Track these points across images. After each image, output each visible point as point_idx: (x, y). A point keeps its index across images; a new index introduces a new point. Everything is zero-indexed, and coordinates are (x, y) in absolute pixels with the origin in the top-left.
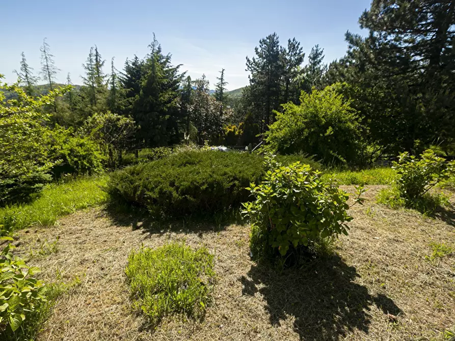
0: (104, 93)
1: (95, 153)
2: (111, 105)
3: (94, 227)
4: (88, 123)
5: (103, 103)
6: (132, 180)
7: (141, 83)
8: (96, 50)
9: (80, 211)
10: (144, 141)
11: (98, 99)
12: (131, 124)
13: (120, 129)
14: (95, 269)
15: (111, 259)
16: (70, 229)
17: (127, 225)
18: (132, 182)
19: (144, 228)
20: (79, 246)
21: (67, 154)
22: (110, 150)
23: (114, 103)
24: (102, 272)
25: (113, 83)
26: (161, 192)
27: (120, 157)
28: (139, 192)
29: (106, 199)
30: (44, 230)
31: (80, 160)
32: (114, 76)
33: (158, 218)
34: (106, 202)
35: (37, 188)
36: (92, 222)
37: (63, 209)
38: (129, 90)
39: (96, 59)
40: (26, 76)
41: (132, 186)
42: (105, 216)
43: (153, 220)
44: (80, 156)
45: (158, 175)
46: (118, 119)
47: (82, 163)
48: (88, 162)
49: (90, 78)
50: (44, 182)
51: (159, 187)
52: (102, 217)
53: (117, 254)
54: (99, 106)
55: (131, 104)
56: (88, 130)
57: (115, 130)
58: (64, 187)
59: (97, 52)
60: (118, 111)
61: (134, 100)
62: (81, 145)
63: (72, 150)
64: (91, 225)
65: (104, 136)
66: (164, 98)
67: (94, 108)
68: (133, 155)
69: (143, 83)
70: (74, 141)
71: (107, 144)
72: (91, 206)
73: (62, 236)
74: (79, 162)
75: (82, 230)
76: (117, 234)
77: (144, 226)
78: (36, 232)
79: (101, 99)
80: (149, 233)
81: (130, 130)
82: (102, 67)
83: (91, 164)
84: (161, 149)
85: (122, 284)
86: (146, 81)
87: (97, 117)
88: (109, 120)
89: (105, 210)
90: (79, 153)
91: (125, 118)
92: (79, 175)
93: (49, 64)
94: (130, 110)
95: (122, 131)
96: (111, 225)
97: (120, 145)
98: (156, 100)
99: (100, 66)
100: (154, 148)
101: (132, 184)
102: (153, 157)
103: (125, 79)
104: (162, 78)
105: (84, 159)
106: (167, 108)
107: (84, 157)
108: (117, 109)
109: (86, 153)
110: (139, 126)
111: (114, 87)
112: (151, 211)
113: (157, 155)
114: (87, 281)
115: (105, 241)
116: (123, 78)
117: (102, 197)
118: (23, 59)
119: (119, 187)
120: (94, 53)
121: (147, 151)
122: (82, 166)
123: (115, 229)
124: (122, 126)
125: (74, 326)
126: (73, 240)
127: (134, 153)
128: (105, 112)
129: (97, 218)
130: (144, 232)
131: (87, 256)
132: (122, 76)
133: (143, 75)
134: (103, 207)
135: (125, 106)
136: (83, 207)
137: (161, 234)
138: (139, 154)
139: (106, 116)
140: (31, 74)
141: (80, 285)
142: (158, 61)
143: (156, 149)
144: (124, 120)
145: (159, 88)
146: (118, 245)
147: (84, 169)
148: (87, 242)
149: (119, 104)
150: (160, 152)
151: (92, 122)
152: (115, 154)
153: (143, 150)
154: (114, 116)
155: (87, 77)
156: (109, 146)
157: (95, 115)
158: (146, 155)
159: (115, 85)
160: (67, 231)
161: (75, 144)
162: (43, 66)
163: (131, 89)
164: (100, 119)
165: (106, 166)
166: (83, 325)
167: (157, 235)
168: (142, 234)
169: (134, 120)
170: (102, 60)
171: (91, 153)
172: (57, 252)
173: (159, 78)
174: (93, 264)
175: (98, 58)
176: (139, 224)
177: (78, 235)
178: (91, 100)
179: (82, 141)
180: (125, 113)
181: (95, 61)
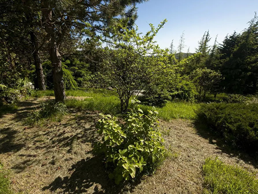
0: (205, 57)
1: (193, 90)
2: (208, 64)
3: (187, 131)
4: (192, 73)
5: (203, 63)
6: (216, 112)
7: (234, 49)
8: (208, 32)
9: (180, 119)
10: (224, 88)
11: (201, 60)
12: (218, 76)
13: (210, 78)
14: (185, 154)
15: (194, 153)
16: (175, 127)
17: (206, 138)
18: (216, 113)
19: (217, 145)
20: (178, 137)
21: (179, 88)
22: (200, 90)
23: (210, 62)
24: (188, 158)
25: (213, 51)
26: (239, 127)
27: (205, 95)
28: (220, 121)
29: (195, 117)
30: (164, 122)
31: (184, 92)
32: (214, 47)
33: (229, 143)
34: (195, 119)
35: (165, 101)
36: (186, 127)
37: (174, 115)
38: (223, 54)
39: (206, 38)
40: (171, 50)
41: (216, 116)
42: (193, 127)
43: (226, 143)
44: (185, 90)
45: (238, 115)
46: (210, 73)
47: (185, 94)
48: (188, 94)
49: (200, 49)
50: (168, 99)
51: (238, 124)
52: (191, 127)
53: (198, 152)
54: (200, 64)
55: (221, 63)
56: (192, 77)
57: (207, 79)
58: (175, 104)
59: (208, 34)
60: (211, 68)
61: (224, 61)
62: (187, 85)
63: (182, 87)
64: (185, 129)
65: (200, 82)
66: (251, 59)
67: (198, 65)
68: (213, 96)
69: (235, 50)
70: (184, 82)
71: (200, 86)
72: (186, 118)
73: (171, 128)
74: (184, 93)
75: (180, 129)
76: (199, 140)
77: (217, 144)
78: (162, 122)
79: (203, 60)
80: (221, 151)
81: (217, 80)
82: (209, 42)
83: (189, 96)
84: (237, 96)
85: (199, 172)
86: (238, 48)
87: (198, 71)
88: (205, 73)
89: (193, 124)
90: (185, 88)
91: (215, 72)
92: (182, 100)
93: (182, 43)
94: (220, 67)
95: (211, 80)
96: (196, 134)
97: (207, 88)
98: (243, 61)
99: (208, 41)
100: (231, 93)
101: (216, 115)
102: (228, 100)
103: (222, 47)
104: (253, 45)
105: (186, 92)
106: (251, 67)
107: (187, 91)
108: (211, 67)
109: (188, 89)
110: (224, 78)
111: (213, 53)
112: (227, 137)
113: (232, 99)
114: (180, 158)
115: (192, 142)
116: (220, 47)
117: (193, 116)
118: (172, 43)
119: (206, 114)
120: (206, 34)
121: (223, 95)
122: (184, 96)
123: (198, 137)
124: (212, 77)
125: (171, 177)
126: (176, 133)
127: (214, 94)
128: (203, 68)
129: (188, 126)
130: (217, 148)
131: (182, 144)
132: (220, 46)
133: (236, 44)
134: (192, 121)
135: (217, 65)
136: (182, 118)
137: (231, 156)
138: (217, 95)
139: (204, 70)
140: (173, 49)
141: (176, 158)
142: (253, 32)
143: (233, 95)
144: (214, 73)
145: (249, 52)
146: (199, 147)
147: (185, 98)
148: (182, 137)
149: (213, 63)
150: (236, 98)
151: (195, 73)
152: (203, 92)
153: (221, 93)
154: (209, 70)
155: (198, 48)
156: (201, 88)
157: (198, 70)
158: (221, 97)
159: (214, 52)
160: (174, 127)
161: (184, 84)
162: (179, 45)
163: (225, 54)
164: (200, 72)
165: (196, 99)
166: (175, 180)
167: (227, 155)
168: (215, 149)
169: (221, 74)
170: (210, 38)
171: (190, 90)
172: (169, 135)
173: (251, 45)
174: (184, 151)
175: (208, 36)
176: (214, 141)
177: (178, 131)
178: (197, 61)
179: (188, 83)
180: (216, 69)
181: (205, 39)
